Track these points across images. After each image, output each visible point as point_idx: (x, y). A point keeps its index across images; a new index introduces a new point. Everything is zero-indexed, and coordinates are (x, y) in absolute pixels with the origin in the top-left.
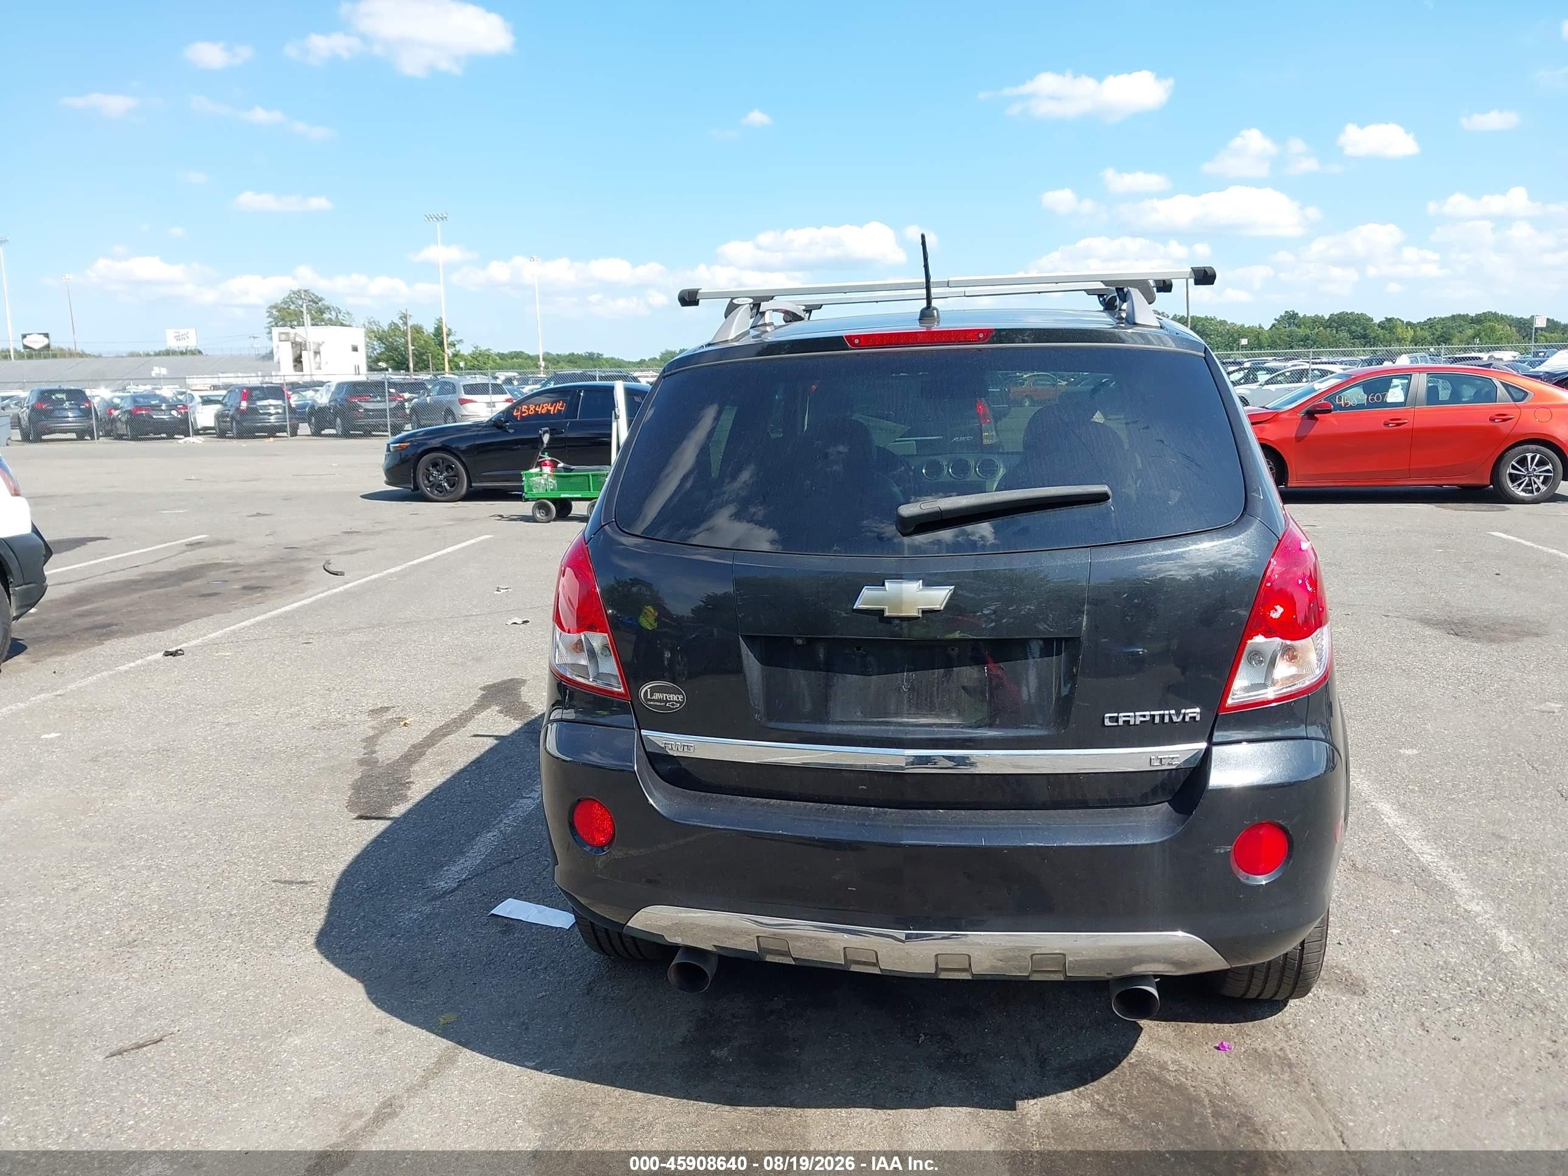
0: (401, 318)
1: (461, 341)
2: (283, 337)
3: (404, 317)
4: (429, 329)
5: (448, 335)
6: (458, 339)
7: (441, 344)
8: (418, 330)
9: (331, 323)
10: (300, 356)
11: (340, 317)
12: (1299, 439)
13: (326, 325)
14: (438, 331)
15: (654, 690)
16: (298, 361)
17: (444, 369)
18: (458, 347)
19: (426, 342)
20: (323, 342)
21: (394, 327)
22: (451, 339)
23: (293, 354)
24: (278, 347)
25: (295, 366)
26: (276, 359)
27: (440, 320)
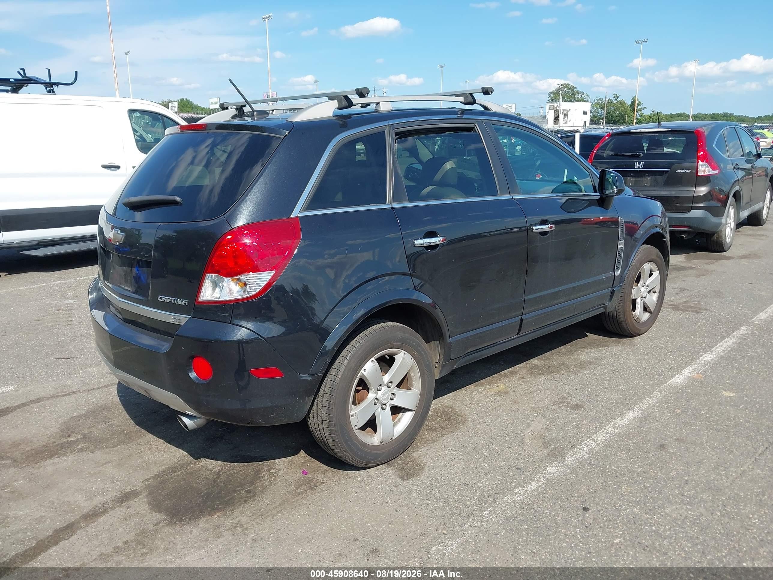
0: (614, 97)
1: (645, 108)
2: (551, 107)
3: (616, 97)
4: (629, 102)
5: (638, 105)
6: (643, 107)
7: (634, 110)
8: (622, 103)
9: (578, 100)
10: (558, 117)
11: (583, 96)
13: (576, 101)
14: (633, 103)
16: (556, 119)
17: (633, 123)
18: (642, 112)
19: (625, 109)
20: (570, 110)
21: (610, 101)
22: (639, 107)
23: (555, 115)
24: (548, 112)
25: (554, 122)
26: (546, 118)
27: (635, 97)
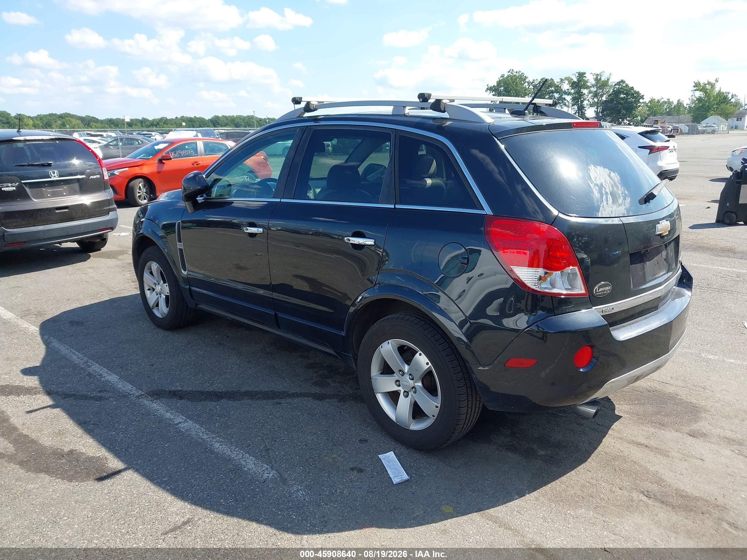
12: (159, 172)
15: (599, 288)
